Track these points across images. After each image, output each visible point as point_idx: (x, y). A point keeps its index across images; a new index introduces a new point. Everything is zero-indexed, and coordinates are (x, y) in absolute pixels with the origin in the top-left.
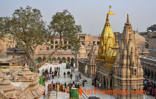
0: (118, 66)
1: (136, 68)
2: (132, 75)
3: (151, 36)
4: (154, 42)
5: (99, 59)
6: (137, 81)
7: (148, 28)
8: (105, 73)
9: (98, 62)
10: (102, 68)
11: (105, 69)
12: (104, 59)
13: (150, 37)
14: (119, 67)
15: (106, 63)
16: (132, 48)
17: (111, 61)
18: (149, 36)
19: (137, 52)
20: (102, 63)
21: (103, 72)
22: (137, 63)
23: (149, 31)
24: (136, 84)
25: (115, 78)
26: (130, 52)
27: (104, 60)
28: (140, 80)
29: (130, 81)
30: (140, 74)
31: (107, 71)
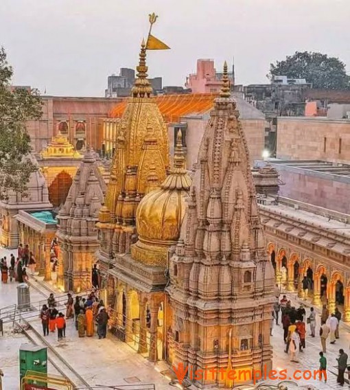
0: (187, 260)
1: (252, 264)
2: (236, 290)
3: (287, 102)
4: (298, 133)
5: (111, 226)
6: (254, 309)
7: (275, 65)
8: (135, 279)
9: (108, 236)
10: (123, 262)
11: (139, 265)
12: (133, 223)
13: (280, 105)
14: (192, 264)
15: (139, 243)
16: (237, 195)
17: (160, 236)
18: (276, 104)
19: (254, 207)
20: (124, 242)
21: (129, 276)
22: (253, 246)
23: (280, 78)
24: (249, 321)
25: (178, 303)
26: (231, 208)
27: (129, 229)
28: (263, 307)
29: (231, 311)
30: (262, 286)
31: (144, 273)
